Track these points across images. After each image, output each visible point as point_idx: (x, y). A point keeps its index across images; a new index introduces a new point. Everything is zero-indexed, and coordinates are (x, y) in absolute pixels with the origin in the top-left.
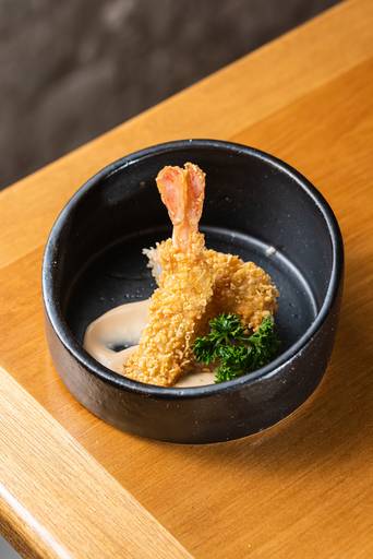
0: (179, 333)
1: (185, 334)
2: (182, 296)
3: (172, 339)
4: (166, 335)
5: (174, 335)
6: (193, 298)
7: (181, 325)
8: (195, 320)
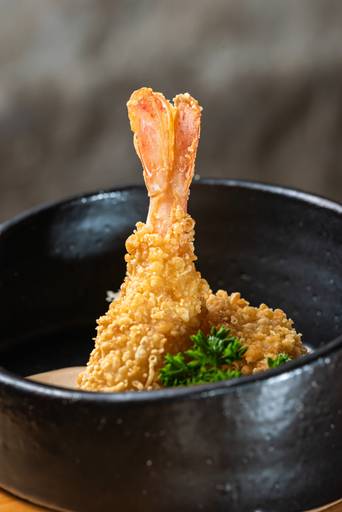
0: (140, 352)
1: (149, 354)
2: (151, 300)
3: (128, 363)
4: (121, 355)
5: (133, 358)
6: (168, 303)
7: (144, 339)
8: (167, 335)
